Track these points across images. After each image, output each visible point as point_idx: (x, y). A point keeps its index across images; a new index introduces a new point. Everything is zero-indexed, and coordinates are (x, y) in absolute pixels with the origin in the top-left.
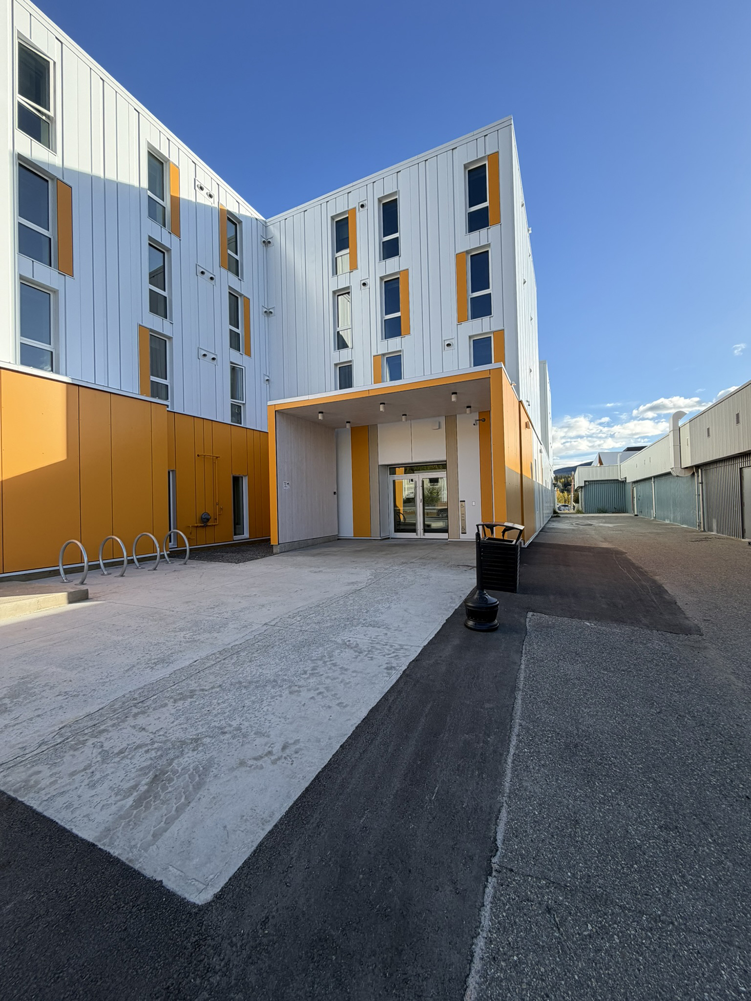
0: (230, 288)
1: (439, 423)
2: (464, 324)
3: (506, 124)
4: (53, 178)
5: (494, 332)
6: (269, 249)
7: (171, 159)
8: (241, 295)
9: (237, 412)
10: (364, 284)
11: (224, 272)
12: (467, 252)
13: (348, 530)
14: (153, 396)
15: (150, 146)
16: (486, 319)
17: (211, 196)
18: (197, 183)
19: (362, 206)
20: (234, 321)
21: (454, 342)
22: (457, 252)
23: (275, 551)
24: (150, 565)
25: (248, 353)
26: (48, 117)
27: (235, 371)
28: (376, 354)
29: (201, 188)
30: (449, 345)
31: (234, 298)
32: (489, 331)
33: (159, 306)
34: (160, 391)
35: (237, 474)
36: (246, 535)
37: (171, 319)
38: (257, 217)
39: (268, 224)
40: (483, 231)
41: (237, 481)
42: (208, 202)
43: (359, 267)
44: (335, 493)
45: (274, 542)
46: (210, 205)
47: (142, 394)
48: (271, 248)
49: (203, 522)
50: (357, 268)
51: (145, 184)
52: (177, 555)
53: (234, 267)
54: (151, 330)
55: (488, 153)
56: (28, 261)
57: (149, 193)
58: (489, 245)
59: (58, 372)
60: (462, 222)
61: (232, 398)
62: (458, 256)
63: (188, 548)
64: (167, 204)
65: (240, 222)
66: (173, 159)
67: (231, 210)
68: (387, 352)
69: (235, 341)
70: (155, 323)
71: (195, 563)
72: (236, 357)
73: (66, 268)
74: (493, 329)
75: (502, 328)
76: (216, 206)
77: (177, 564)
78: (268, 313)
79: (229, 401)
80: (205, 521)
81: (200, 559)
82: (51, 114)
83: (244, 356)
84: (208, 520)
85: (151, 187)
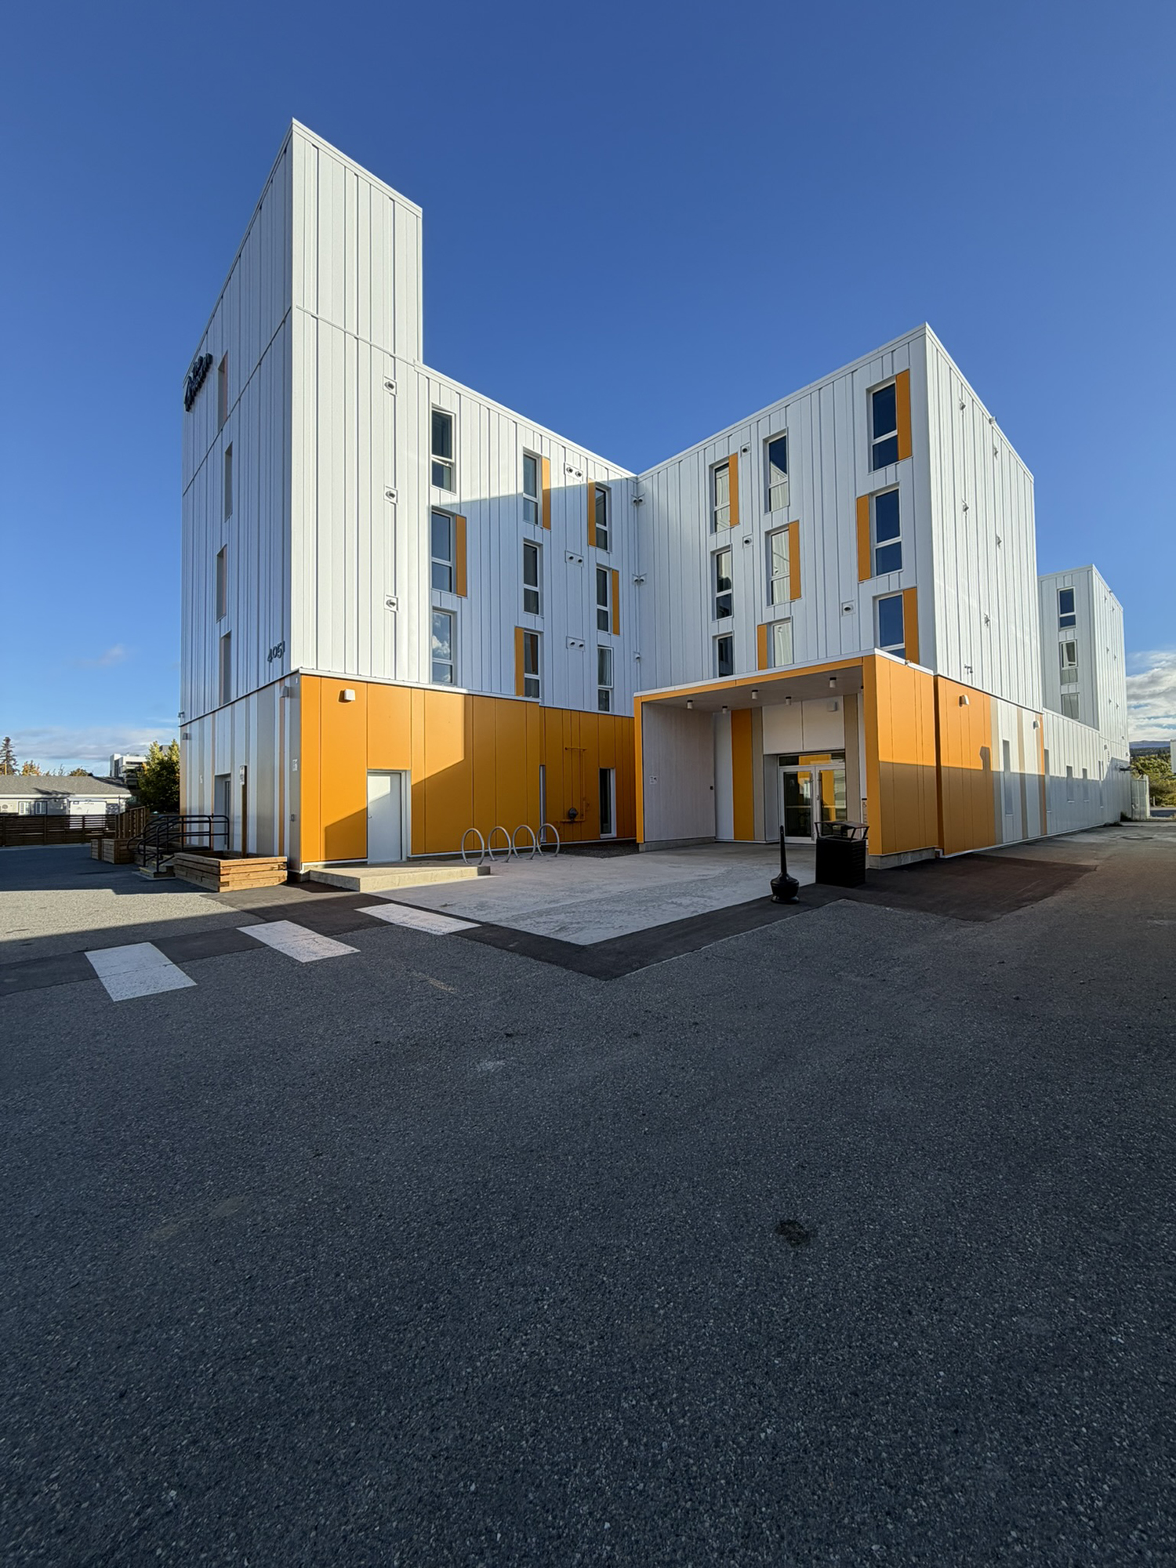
0: (598, 565)
1: (836, 704)
2: (866, 582)
3: (919, 334)
4: (453, 515)
5: (904, 591)
6: (640, 507)
7: (543, 455)
8: (609, 569)
9: (604, 699)
10: (747, 542)
11: (592, 549)
12: (872, 494)
13: (727, 832)
14: (527, 695)
15: (525, 450)
16: (894, 574)
17: (579, 475)
18: (567, 466)
19: (745, 450)
20: (602, 600)
21: (855, 605)
22: (858, 496)
23: (640, 849)
24: (526, 856)
25: (617, 632)
26: (450, 463)
27: (603, 653)
28: (760, 623)
29: (571, 470)
30: (847, 609)
31: (601, 574)
32: (897, 589)
33: (532, 603)
34: (532, 688)
35: (603, 767)
36: (614, 834)
37: (542, 614)
38: (627, 476)
39: (641, 479)
40: (891, 468)
41: (604, 774)
42: (577, 482)
43: (741, 521)
44: (711, 788)
45: (639, 839)
46: (580, 484)
47: (517, 695)
48: (642, 507)
49: (570, 818)
50: (738, 523)
51: (521, 489)
52: (548, 849)
53: (601, 540)
54: (526, 629)
55: (896, 372)
56: (437, 593)
57: (525, 495)
58: (897, 484)
59: (455, 685)
60: (864, 456)
61: (600, 683)
62: (860, 501)
63: (558, 844)
64: (540, 499)
65: (609, 489)
66: (545, 454)
67: (599, 480)
68: (773, 620)
69: (603, 621)
70: (529, 621)
71: (565, 856)
72: (604, 638)
73: (462, 593)
74: (903, 587)
75: (914, 585)
76: (585, 482)
77: (549, 857)
78: (639, 581)
79: (597, 687)
80: (572, 816)
81: (568, 853)
82: (453, 461)
83: (613, 636)
84: (575, 815)
85: (526, 490)
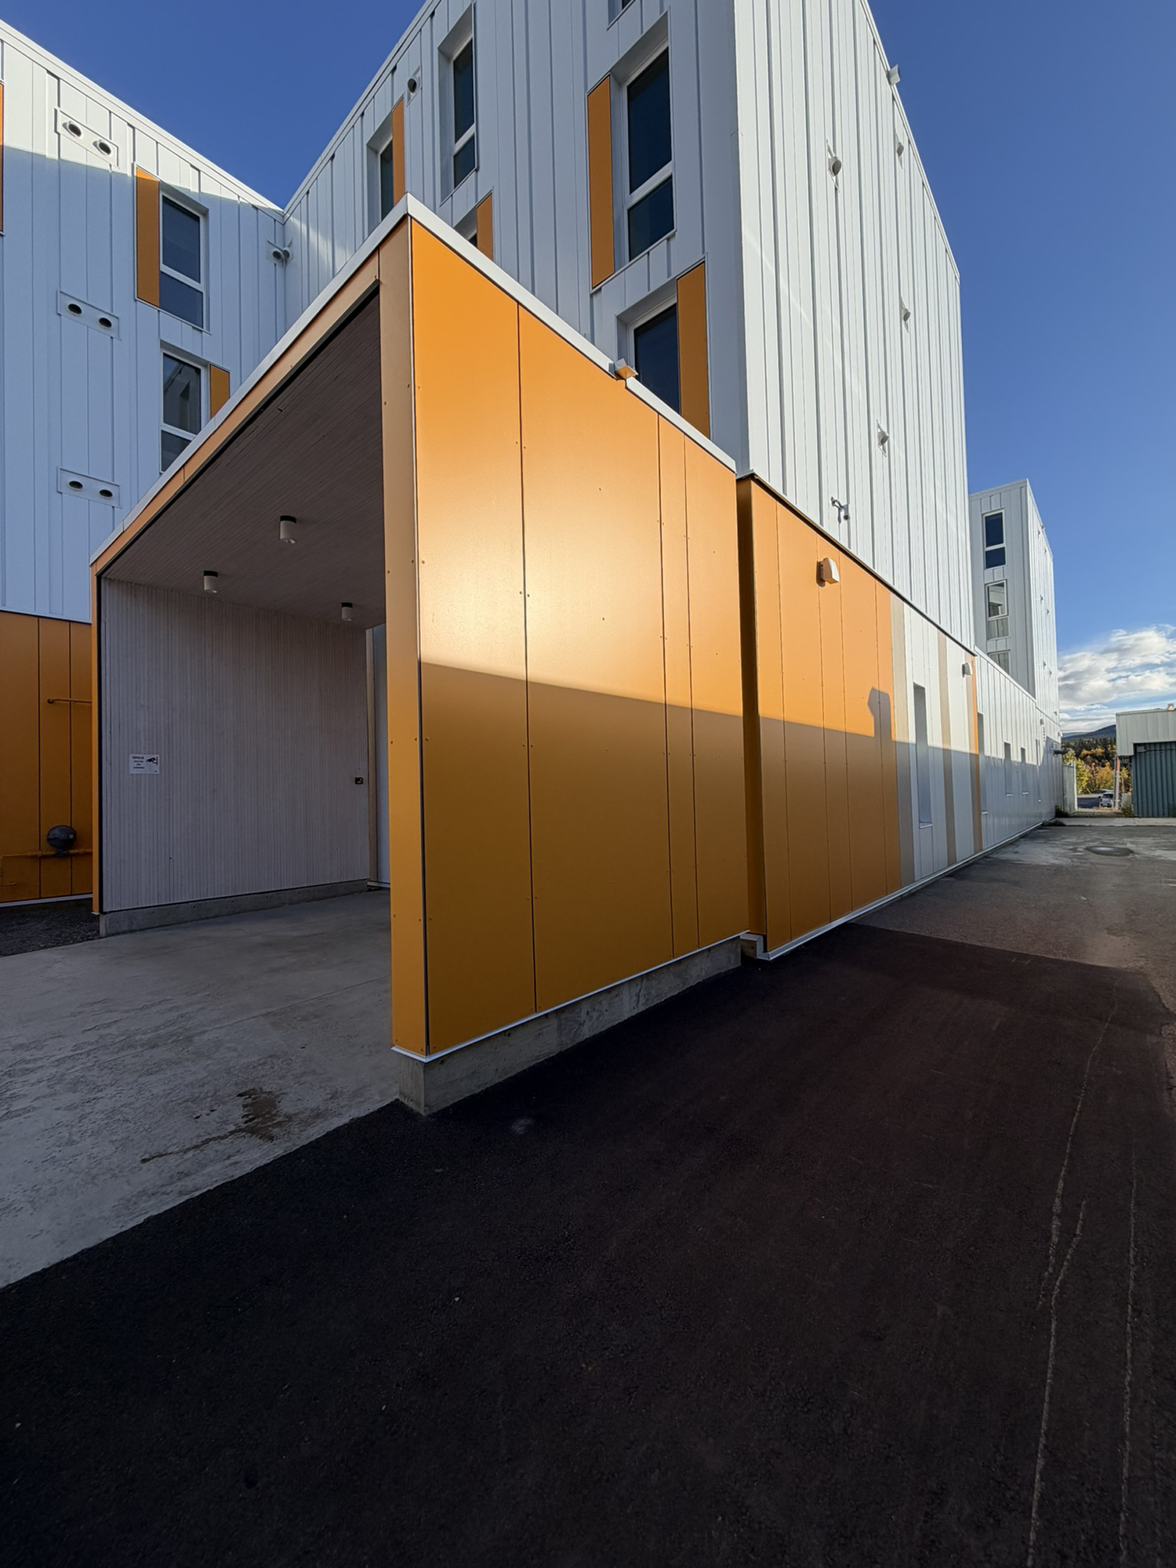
0: (164, 344)
2: (604, 286)
5: (678, 281)
6: (288, 267)
8: (207, 364)
11: (149, 310)
12: (614, 77)
16: (659, 248)
17: (105, 149)
18: (62, 119)
19: (413, 86)
22: (590, 88)
23: (100, 929)
29: (75, 130)
32: (666, 279)
38: (254, 202)
39: (289, 218)
42: (100, 161)
46: (108, 168)
58: (664, 23)
62: (592, 97)
65: (204, 210)
67: (173, 182)
74: (678, 270)
75: (698, 258)
76: (126, 171)
80: (58, 845)
